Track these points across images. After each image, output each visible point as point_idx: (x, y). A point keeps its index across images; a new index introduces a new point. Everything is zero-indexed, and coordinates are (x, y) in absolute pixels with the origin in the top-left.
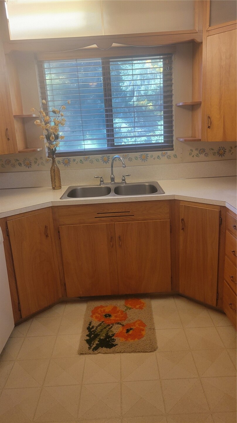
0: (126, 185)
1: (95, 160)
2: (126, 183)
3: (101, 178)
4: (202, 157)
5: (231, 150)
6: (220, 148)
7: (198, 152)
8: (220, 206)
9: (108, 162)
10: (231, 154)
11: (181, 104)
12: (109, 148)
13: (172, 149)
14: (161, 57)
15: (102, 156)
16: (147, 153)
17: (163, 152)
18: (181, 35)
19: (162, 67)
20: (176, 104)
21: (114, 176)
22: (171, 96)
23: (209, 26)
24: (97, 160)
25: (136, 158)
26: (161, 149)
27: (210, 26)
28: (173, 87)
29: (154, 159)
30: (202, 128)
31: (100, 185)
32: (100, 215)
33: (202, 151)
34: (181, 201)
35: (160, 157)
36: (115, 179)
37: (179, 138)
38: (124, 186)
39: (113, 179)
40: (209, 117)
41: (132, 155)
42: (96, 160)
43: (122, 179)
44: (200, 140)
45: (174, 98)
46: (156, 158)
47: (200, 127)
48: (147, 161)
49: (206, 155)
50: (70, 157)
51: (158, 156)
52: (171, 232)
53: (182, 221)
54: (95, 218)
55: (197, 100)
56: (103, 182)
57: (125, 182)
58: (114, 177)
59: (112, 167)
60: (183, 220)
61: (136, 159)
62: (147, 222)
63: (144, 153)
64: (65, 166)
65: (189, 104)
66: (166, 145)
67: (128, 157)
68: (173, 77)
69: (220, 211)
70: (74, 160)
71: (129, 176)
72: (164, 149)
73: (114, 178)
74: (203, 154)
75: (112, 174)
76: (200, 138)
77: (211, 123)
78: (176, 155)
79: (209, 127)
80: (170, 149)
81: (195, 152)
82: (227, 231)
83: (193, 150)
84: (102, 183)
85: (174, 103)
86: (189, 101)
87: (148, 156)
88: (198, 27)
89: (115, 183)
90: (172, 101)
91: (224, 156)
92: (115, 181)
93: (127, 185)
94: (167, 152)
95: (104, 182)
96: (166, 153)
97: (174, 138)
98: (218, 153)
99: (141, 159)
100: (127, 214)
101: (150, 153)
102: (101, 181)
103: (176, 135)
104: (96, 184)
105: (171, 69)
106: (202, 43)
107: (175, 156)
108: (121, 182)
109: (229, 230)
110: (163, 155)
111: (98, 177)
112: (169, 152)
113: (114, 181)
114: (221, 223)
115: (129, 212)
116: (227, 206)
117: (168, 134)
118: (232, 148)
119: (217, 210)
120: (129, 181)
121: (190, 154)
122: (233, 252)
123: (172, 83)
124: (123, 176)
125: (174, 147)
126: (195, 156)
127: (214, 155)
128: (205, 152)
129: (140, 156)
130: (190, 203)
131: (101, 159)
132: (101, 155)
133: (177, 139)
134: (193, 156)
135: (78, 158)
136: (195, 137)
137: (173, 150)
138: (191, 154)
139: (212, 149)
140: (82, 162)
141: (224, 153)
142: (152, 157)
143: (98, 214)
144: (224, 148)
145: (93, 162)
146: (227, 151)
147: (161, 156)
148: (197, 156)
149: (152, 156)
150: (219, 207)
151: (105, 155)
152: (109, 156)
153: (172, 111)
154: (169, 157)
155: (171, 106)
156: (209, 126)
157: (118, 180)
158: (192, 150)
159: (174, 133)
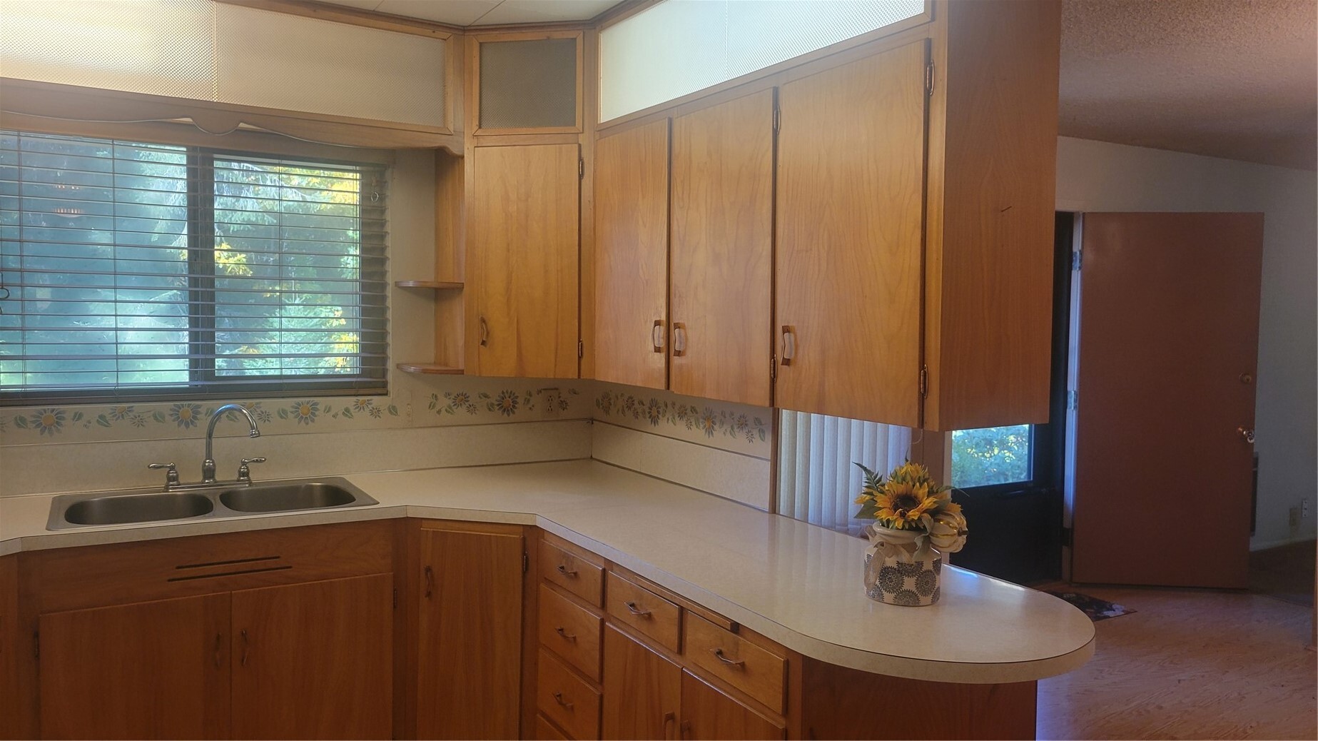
0: (250, 488)
1: (152, 418)
2: (250, 484)
3: (172, 468)
4: (461, 413)
5: (529, 400)
6: (503, 393)
7: (450, 402)
8: (523, 525)
9: (192, 422)
10: (530, 408)
11: (411, 284)
12: (196, 383)
13: (385, 392)
14: (358, 168)
15: (174, 405)
16: (316, 399)
17: (361, 398)
18: (415, 133)
19: (358, 191)
20: (396, 282)
21: (213, 462)
22: (382, 261)
23: (478, 128)
24: (158, 417)
25: (283, 414)
26: (353, 392)
27: (480, 127)
28: (389, 241)
29: (333, 416)
30: (465, 343)
31: (167, 488)
32: (186, 572)
33: (461, 399)
34: (423, 521)
35: (352, 411)
36: (217, 470)
37: (406, 364)
38: (247, 490)
39: (209, 473)
40: (483, 321)
41: (271, 405)
42: (155, 416)
43: (239, 471)
44: (462, 372)
45: (389, 266)
46: (340, 413)
47: (461, 343)
48: (313, 421)
49: (472, 409)
50: (62, 407)
51: (347, 410)
52: (395, 607)
53: (427, 574)
54: (169, 581)
55: (449, 277)
56: (177, 480)
57: (249, 480)
58: (214, 465)
59: (210, 436)
60: (428, 569)
61: (282, 417)
62: (331, 582)
63: (308, 399)
64: (42, 434)
65: (428, 285)
66: (365, 382)
67: (257, 410)
68: (388, 216)
69: (524, 539)
70: (78, 416)
71: (261, 461)
72: (361, 392)
73: (214, 470)
74: (464, 407)
75: (209, 456)
76: (461, 367)
77: (488, 333)
78: (394, 407)
79: (483, 343)
80: (379, 391)
81: (444, 402)
82: (543, 586)
83: (438, 396)
84: (175, 483)
85: (390, 279)
86: (429, 278)
87: (317, 410)
88: (454, 125)
89: (216, 484)
90: (383, 274)
91: (514, 413)
92: (217, 478)
93: (254, 488)
94: (371, 400)
95: (181, 482)
96: (369, 403)
97: (390, 365)
98: (498, 405)
99: (296, 417)
100: (270, 563)
101: (322, 402)
102: (170, 479)
103: (393, 357)
104: (153, 486)
105: (382, 198)
106: (463, 157)
107: (393, 410)
108: (236, 479)
109: (549, 582)
110: (359, 407)
111: (160, 467)
112: (376, 400)
113: (213, 477)
114: (527, 569)
115: (278, 557)
116: (540, 523)
117: (370, 353)
118: (531, 395)
119: (518, 536)
120: (260, 476)
121: (432, 406)
122: (560, 630)
123: (387, 232)
124: (244, 464)
125: (390, 387)
126: (443, 411)
127: (490, 410)
128: (467, 401)
129: (293, 407)
130: (449, 524)
131: (171, 415)
132: (172, 403)
133: (398, 366)
134: (439, 412)
135: (92, 411)
136: (446, 365)
137: (386, 394)
138: (434, 407)
139: (486, 396)
140: (107, 422)
141: (514, 406)
142: (328, 412)
143: (178, 568)
144: (514, 394)
145: (145, 423)
146: (520, 401)
147: (356, 408)
148: (449, 412)
149: (328, 410)
150: (522, 527)
151: (185, 403)
152: (199, 406)
153: (384, 298)
154: (376, 412)
155: (383, 286)
156: (484, 339)
157: (225, 475)
158: (436, 396)
159: (390, 352)
